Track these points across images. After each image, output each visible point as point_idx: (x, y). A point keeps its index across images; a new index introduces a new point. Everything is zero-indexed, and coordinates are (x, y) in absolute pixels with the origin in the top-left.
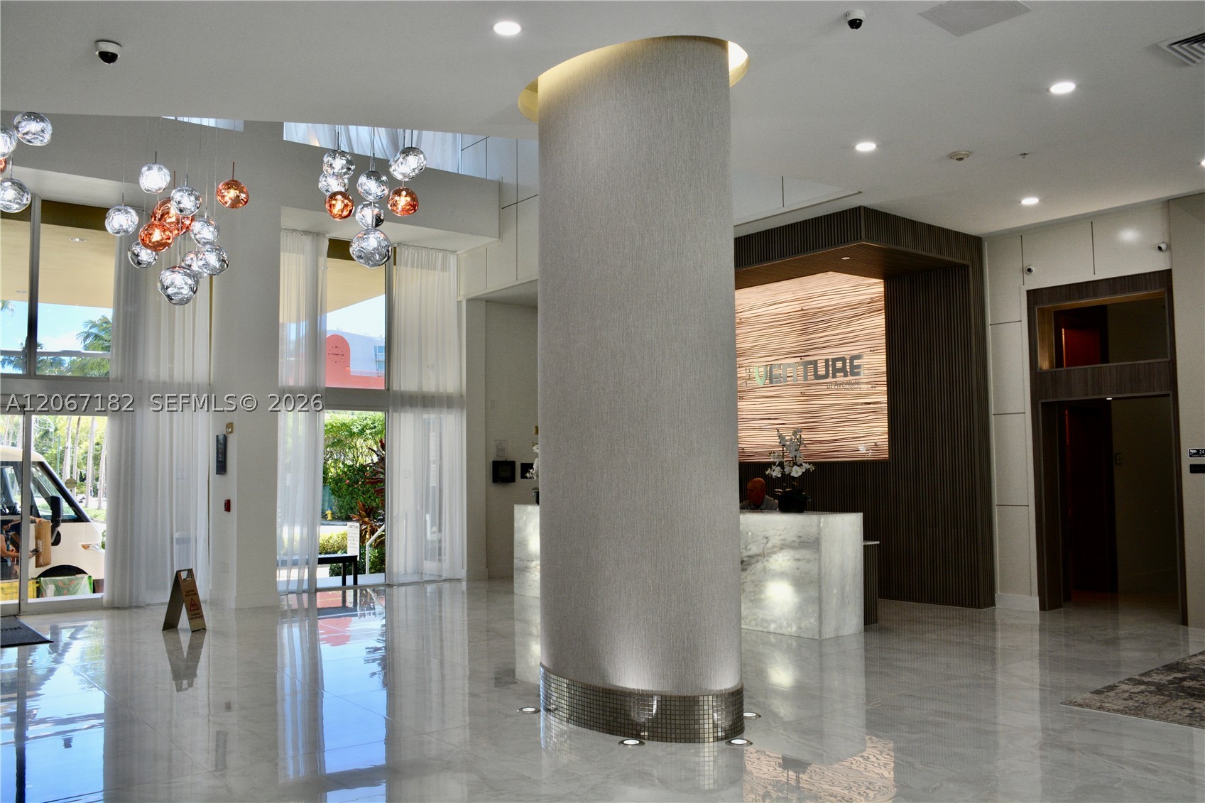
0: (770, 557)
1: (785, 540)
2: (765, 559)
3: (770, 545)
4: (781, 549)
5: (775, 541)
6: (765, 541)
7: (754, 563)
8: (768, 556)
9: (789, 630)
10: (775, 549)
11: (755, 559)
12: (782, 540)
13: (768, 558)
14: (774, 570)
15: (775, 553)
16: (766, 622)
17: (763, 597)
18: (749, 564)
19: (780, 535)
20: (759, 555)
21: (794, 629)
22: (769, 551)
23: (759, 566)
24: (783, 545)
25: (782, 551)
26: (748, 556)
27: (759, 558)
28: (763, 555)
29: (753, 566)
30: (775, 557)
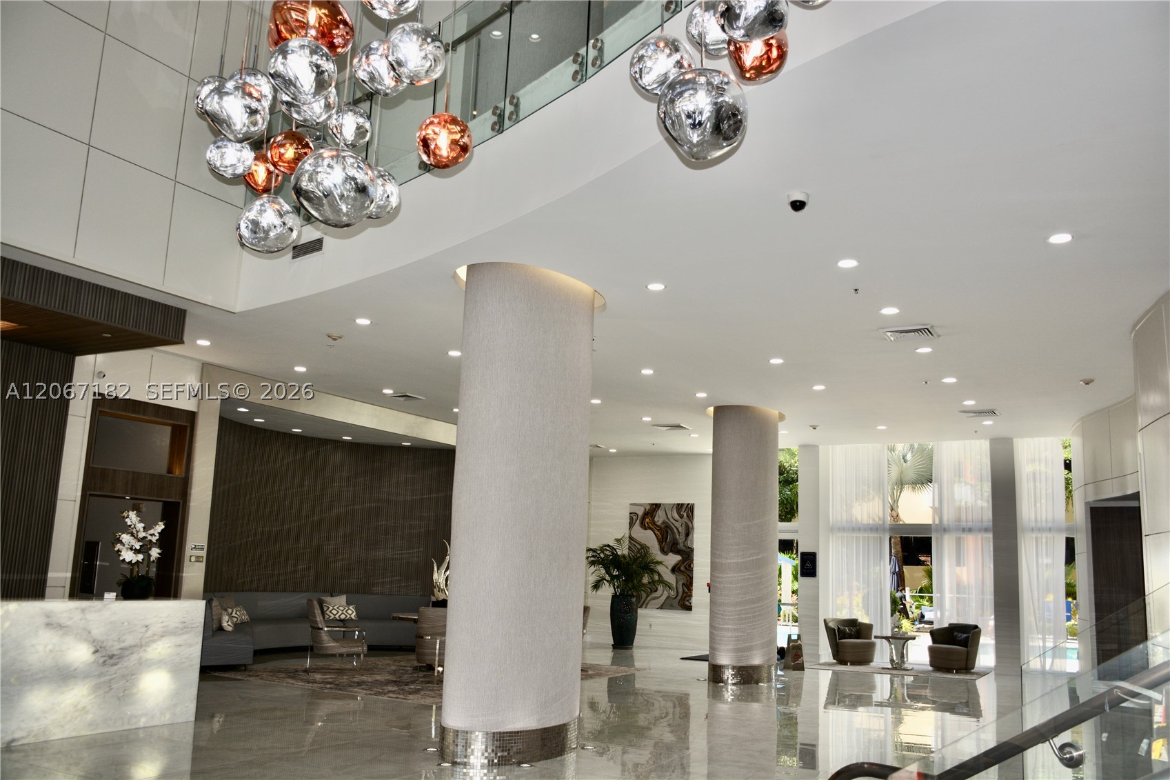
0: (149, 646)
1: (167, 626)
2: (142, 649)
3: (149, 633)
4: (162, 636)
5: (156, 628)
6: (144, 629)
7: (127, 656)
8: (146, 646)
9: (162, 719)
10: (155, 638)
11: (130, 652)
12: (164, 627)
13: (145, 648)
14: (152, 659)
15: (154, 641)
16: (136, 717)
17: (135, 691)
18: (121, 657)
19: (163, 622)
20: (135, 646)
21: (168, 716)
22: (148, 640)
23: (134, 657)
24: (164, 632)
25: (164, 639)
26: (121, 649)
27: (136, 649)
28: (140, 646)
29: (126, 659)
30: (154, 646)
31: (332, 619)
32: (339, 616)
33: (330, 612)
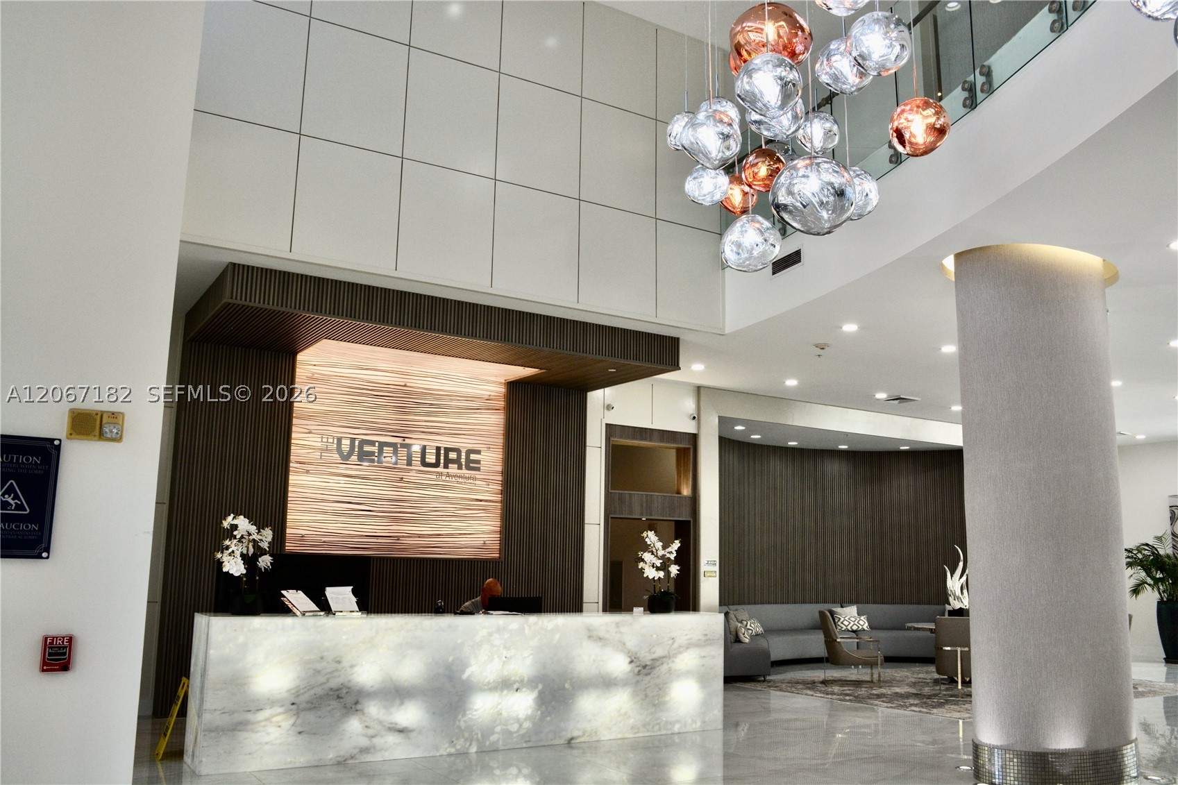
0: (676, 657)
1: (691, 639)
2: (671, 661)
3: (676, 645)
4: (688, 648)
5: (681, 640)
6: (671, 642)
7: (658, 666)
8: (673, 657)
9: (694, 726)
10: (682, 649)
11: (660, 662)
12: (688, 639)
13: (674, 659)
14: (680, 670)
15: (680, 653)
16: (671, 723)
17: (667, 699)
18: (653, 668)
19: (687, 635)
20: (664, 657)
21: (699, 724)
22: (674, 652)
23: (664, 668)
24: (689, 644)
25: (689, 650)
26: (652, 660)
27: (665, 659)
28: (668, 657)
29: (658, 669)
30: (680, 657)
31: (844, 630)
32: (851, 628)
33: (842, 623)
